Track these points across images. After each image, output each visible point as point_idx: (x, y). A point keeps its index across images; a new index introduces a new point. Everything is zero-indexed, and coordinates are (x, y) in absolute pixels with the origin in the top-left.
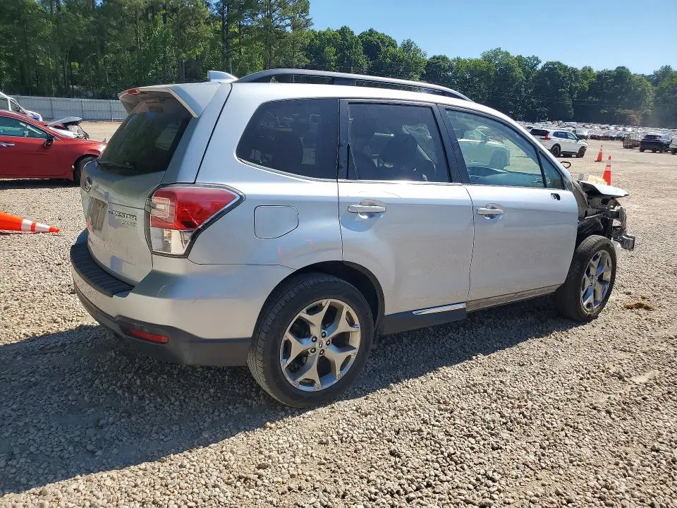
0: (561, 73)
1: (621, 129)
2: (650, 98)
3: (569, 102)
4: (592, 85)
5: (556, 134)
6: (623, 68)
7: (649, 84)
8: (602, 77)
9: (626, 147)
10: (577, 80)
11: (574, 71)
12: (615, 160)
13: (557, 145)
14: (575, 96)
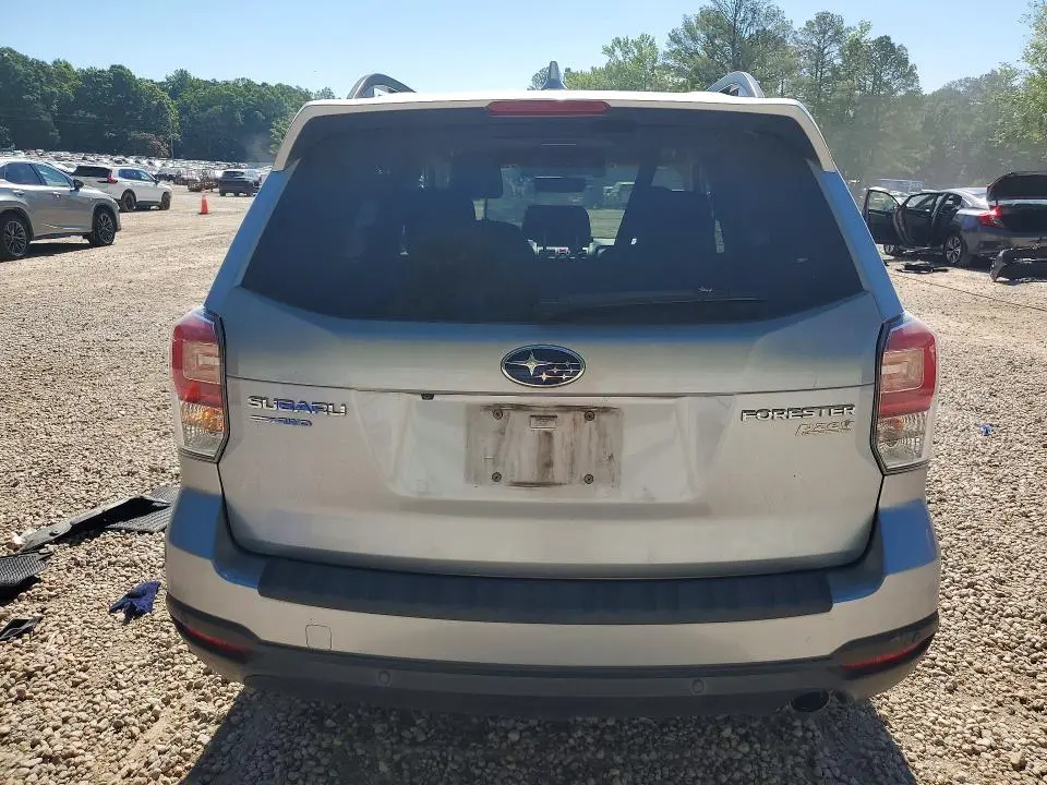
0: (19, 67)
1: (145, 162)
2: (173, 115)
3: (46, 118)
4: (78, 92)
5: (125, 174)
6: (120, 67)
7: (166, 95)
8: (91, 77)
9: (192, 190)
10: (50, 82)
11: (41, 66)
12: (214, 210)
13: (129, 191)
14: (55, 107)
